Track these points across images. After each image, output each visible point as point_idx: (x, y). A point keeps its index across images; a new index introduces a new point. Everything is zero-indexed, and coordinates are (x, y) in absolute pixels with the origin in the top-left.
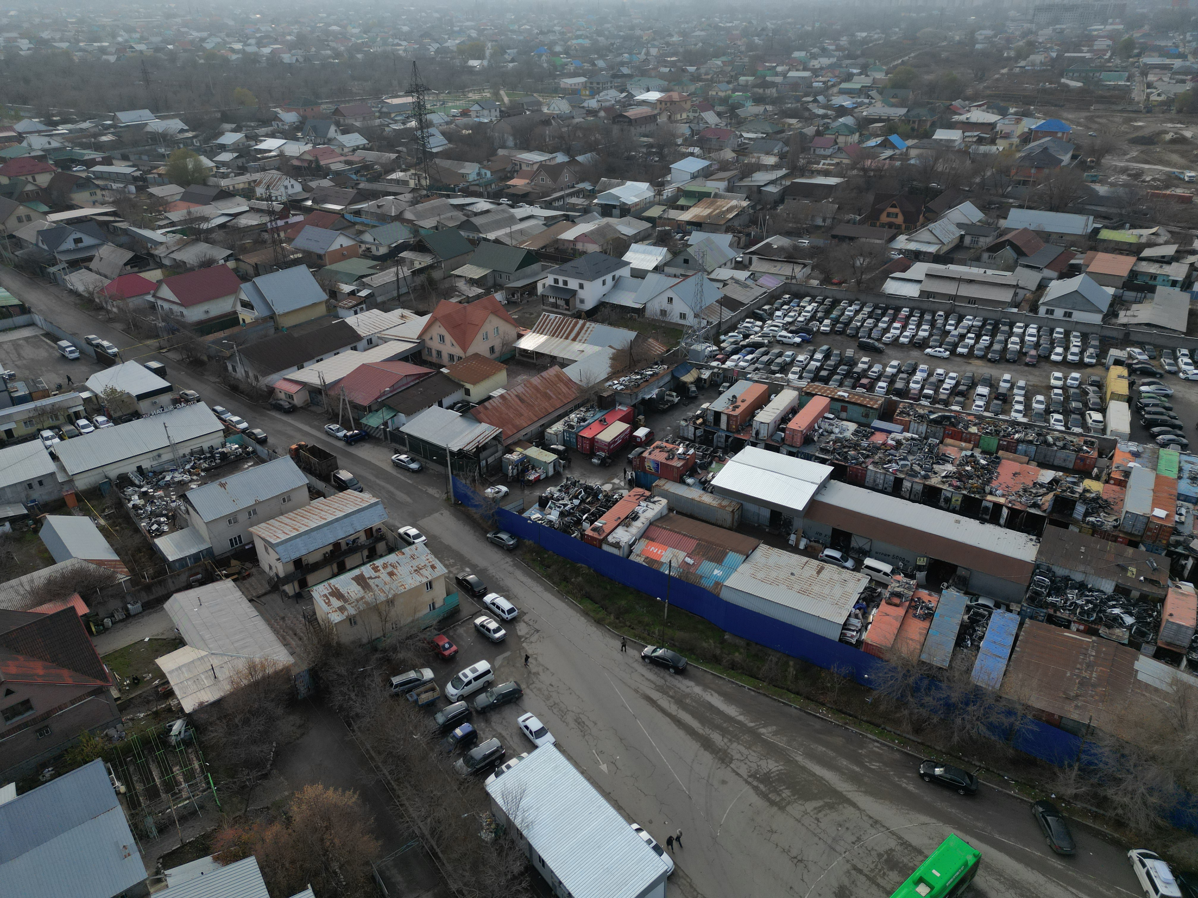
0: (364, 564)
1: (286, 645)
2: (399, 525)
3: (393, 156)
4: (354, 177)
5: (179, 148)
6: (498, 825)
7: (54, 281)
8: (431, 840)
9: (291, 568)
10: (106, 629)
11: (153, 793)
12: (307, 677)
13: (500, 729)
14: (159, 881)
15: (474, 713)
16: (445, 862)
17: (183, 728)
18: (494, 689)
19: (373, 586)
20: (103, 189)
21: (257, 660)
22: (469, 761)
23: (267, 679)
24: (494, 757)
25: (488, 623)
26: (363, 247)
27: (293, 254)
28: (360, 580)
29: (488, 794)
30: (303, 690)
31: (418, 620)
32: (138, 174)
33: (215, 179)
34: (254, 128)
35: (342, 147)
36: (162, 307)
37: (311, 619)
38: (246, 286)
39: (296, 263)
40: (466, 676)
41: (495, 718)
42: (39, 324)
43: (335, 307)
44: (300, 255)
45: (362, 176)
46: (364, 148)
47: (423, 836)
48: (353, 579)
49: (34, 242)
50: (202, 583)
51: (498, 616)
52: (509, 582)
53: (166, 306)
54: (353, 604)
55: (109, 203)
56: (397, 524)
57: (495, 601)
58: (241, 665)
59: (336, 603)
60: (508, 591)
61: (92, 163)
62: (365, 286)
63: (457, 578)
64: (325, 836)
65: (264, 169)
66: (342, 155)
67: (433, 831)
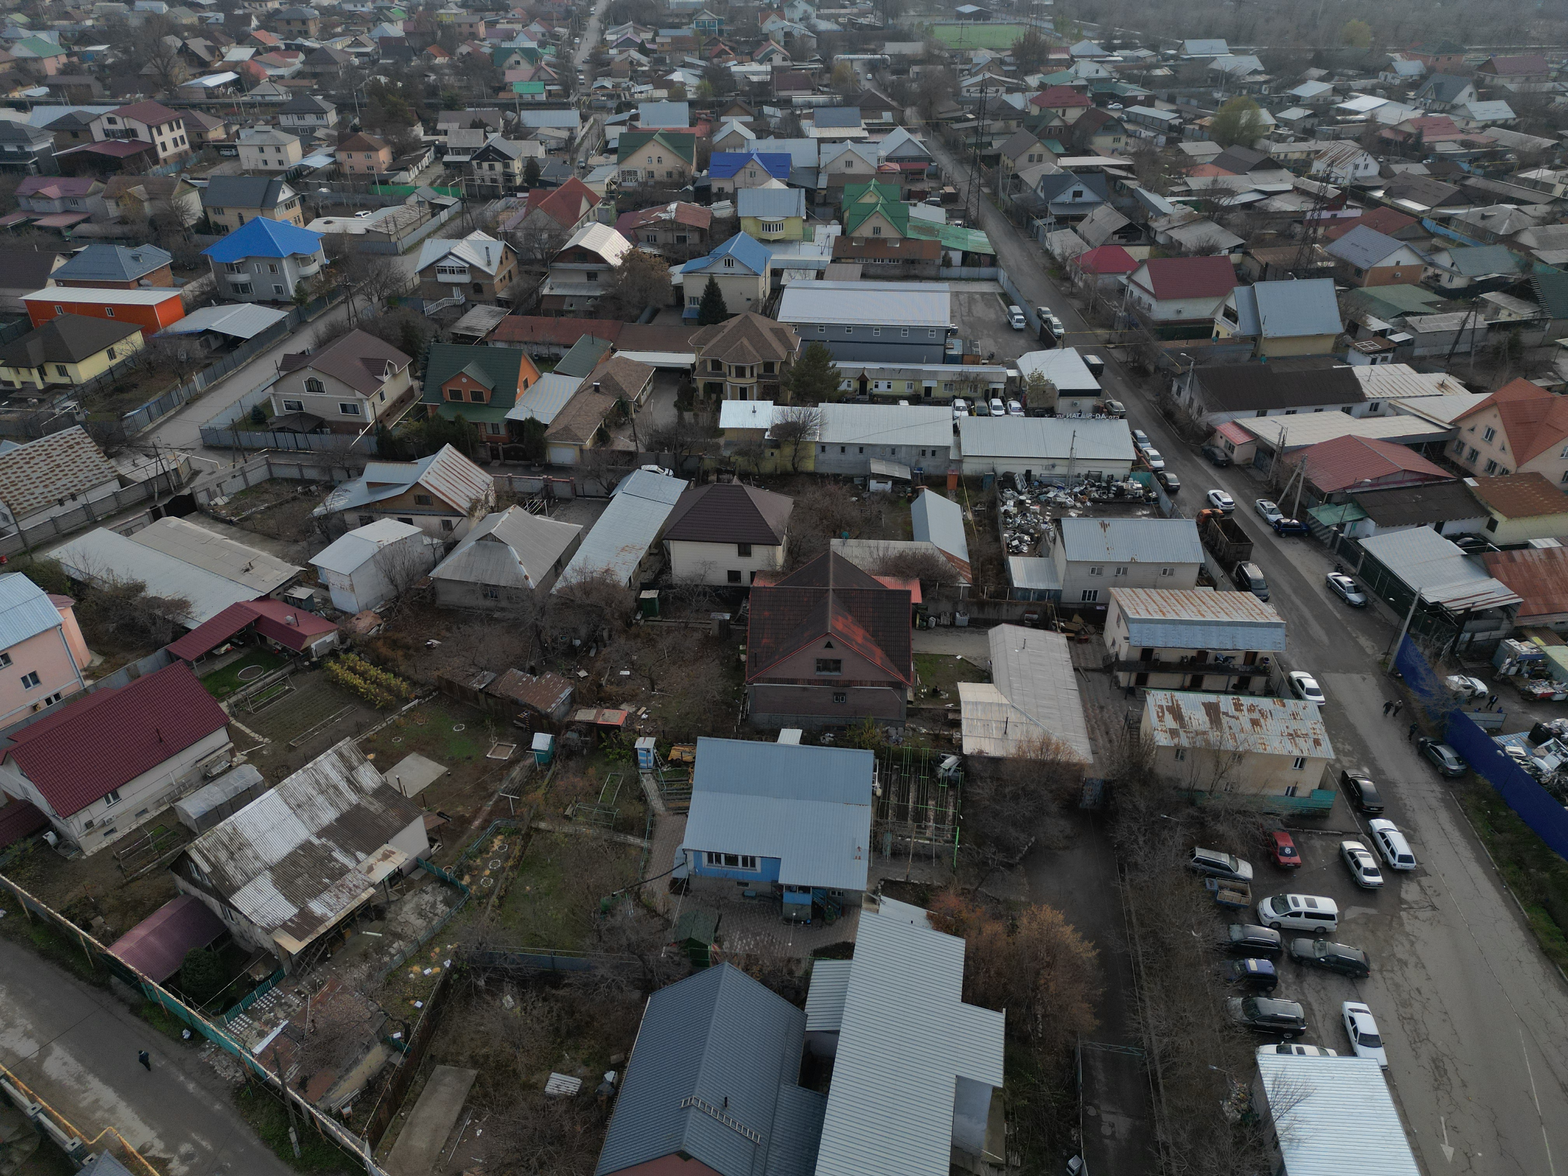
0: (1226, 692)
1: (1092, 739)
2: (1295, 667)
3: (1547, 142)
4: (1465, 166)
5: (1240, 95)
6: (1251, 1109)
7: (1035, 236)
8: (1157, 1063)
9: (1137, 655)
10: (928, 628)
11: (902, 813)
12: (1099, 788)
13: (1312, 998)
14: (873, 901)
15: (1285, 955)
16: (1163, 1100)
17: (954, 767)
18: (1329, 944)
19: (1225, 725)
20: (1129, 135)
21: (1054, 739)
22: (1250, 1008)
23: (1054, 765)
24: (1286, 1026)
25: (1361, 856)
26: (1431, 271)
27: (1322, 260)
28: (1212, 711)
29: (1255, 1065)
30: (1088, 799)
31: (1264, 797)
32: (1177, 122)
33: (1267, 142)
34: (1351, 78)
35: (1469, 118)
36: (1132, 292)
37: (1133, 725)
38: (1241, 291)
39: (1321, 273)
40: (1296, 904)
41: (1312, 980)
42: (1001, 281)
43: (1348, 346)
44: (1331, 264)
45: (1478, 167)
46: (1505, 125)
47: (1150, 1053)
48: (1203, 704)
49: (1034, 187)
50: (1035, 625)
51: (1382, 854)
52: (1423, 820)
53: (1137, 292)
54: (1190, 735)
55: (1129, 154)
56: (1293, 663)
57: (1387, 833)
58: (1036, 734)
59: (1170, 722)
60: (1415, 830)
61: (1133, 101)
62: (1406, 327)
63: (1344, 774)
64: (1042, 972)
65: (1337, 137)
66: (1462, 131)
67: (1164, 1057)
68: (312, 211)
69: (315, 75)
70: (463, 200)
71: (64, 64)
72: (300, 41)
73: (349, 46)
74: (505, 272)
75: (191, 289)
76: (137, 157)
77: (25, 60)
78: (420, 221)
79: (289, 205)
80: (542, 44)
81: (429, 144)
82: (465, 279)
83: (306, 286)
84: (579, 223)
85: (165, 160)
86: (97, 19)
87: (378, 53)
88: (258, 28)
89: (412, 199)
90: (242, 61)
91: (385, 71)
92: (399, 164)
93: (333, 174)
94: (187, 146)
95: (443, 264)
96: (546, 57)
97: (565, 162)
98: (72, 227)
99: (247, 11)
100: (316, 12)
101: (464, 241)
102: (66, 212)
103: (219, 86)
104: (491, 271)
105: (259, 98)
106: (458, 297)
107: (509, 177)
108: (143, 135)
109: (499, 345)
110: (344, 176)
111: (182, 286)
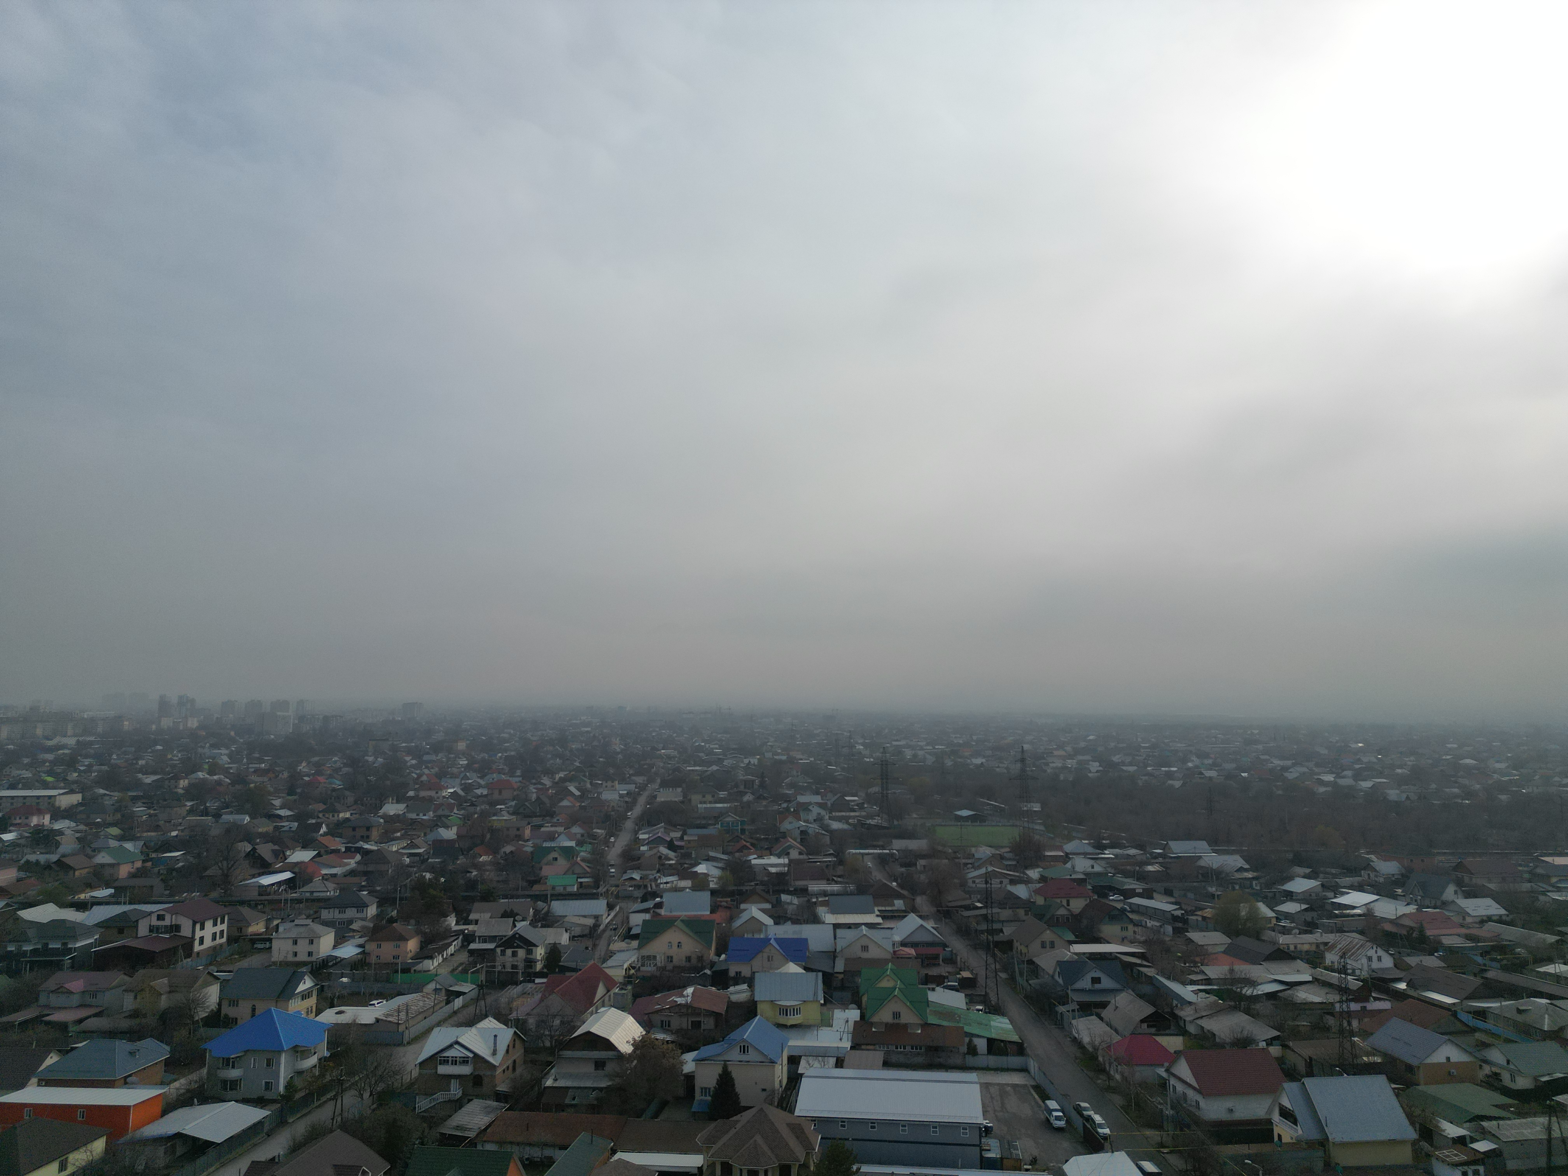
3: (1551, 939)
4: (1479, 959)
5: (1234, 889)
7: (1059, 1023)
20: (1136, 924)
26: (1487, 1070)
27: (1368, 1054)
32: (1179, 913)
33: (1273, 933)
34: (1335, 876)
35: (1464, 914)
36: (1174, 1087)
38: (1291, 1087)
39: (1370, 1069)
42: (1032, 1071)
43: (1428, 1156)
44: (1378, 1060)
45: (1492, 960)
46: (1500, 921)
49: (1051, 972)
53: (1180, 1088)
55: (1140, 943)
61: (1132, 893)
62: (1485, 1134)
65: (1341, 930)
66: (1462, 926)
68: (327, 1000)
69: (366, 873)
70: (480, 987)
71: (137, 869)
72: (361, 844)
73: (403, 848)
74: (510, 1062)
75: (180, 1085)
76: (174, 950)
77: (103, 866)
78: (433, 1009)
79: (305, 995)
80: (580, 843)
81: (458, 933)
82: (466, 1070)
83: (299, 1083)
84: (593, 1008)
85: (198, 953)
86: (182, 831)
87: (429, 853)
88: (325, 834)
89: (432, 986)
90: (302, 863)
91: (432, 869)
92: (425, 954)
93: (358, 964)
94: (224, 940)
95: (446, 1054)
96: (582, 854)
97: (587, 948)
98: (80, 1021)
99: (319, 821)
100: (382, 820)
101: (474, 1029)
102: (82, 1006)
103: (273, 884)
104: (495, 1061)
105: (308, 894)
106: (455, 1090)
107: (530, 962)
108: (186, 932)
109: (490, 1147)
110: (369, 965)
111: (169, 1084)
